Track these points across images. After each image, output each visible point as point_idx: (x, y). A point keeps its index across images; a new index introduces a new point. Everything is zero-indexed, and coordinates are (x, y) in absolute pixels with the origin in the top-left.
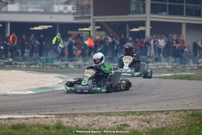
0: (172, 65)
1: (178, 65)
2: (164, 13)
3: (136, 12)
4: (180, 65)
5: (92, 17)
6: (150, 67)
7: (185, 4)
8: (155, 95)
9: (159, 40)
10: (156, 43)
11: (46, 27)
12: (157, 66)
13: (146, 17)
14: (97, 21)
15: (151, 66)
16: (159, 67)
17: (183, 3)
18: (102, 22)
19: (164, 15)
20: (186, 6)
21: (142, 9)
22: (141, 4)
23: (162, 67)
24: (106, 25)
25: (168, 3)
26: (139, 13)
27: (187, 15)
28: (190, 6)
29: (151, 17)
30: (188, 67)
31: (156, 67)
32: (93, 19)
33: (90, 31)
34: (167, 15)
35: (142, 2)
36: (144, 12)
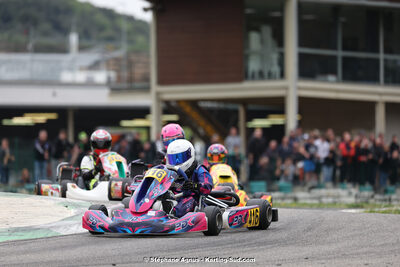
0: (356, 197)
1: (372, 197)
2: (331, 78)
3: (261, 76)
4: (378, 197)
5: (155, 87)
6: (301, 201)
7: (382, 56)
8: (329, 243)
9: (318, 143)
10: (312, 150)
11: (41, 118)
12: (319, 198)
13: (286, 88)
14: (167, 97)
15: (305, 198)
16: (324, 200)
17: (377, 51)
18: (178, 101)
19: (332, 82)
20: (386, 61)
21: (276, 69)
22: (275, 57)
23: (330, 200)
24: (188, 109)
25: (340, 54)
26: (270, 76)
27: (387, 82)
28: (395, 61)
29: (299, 88)
30: (398, 200)
31: (316, 202)
32: (158, 94)
33: (148, 128)
34: (338, 82)
35: (277, 50)
36: (282, 75)
